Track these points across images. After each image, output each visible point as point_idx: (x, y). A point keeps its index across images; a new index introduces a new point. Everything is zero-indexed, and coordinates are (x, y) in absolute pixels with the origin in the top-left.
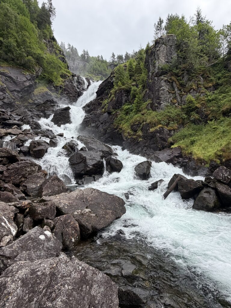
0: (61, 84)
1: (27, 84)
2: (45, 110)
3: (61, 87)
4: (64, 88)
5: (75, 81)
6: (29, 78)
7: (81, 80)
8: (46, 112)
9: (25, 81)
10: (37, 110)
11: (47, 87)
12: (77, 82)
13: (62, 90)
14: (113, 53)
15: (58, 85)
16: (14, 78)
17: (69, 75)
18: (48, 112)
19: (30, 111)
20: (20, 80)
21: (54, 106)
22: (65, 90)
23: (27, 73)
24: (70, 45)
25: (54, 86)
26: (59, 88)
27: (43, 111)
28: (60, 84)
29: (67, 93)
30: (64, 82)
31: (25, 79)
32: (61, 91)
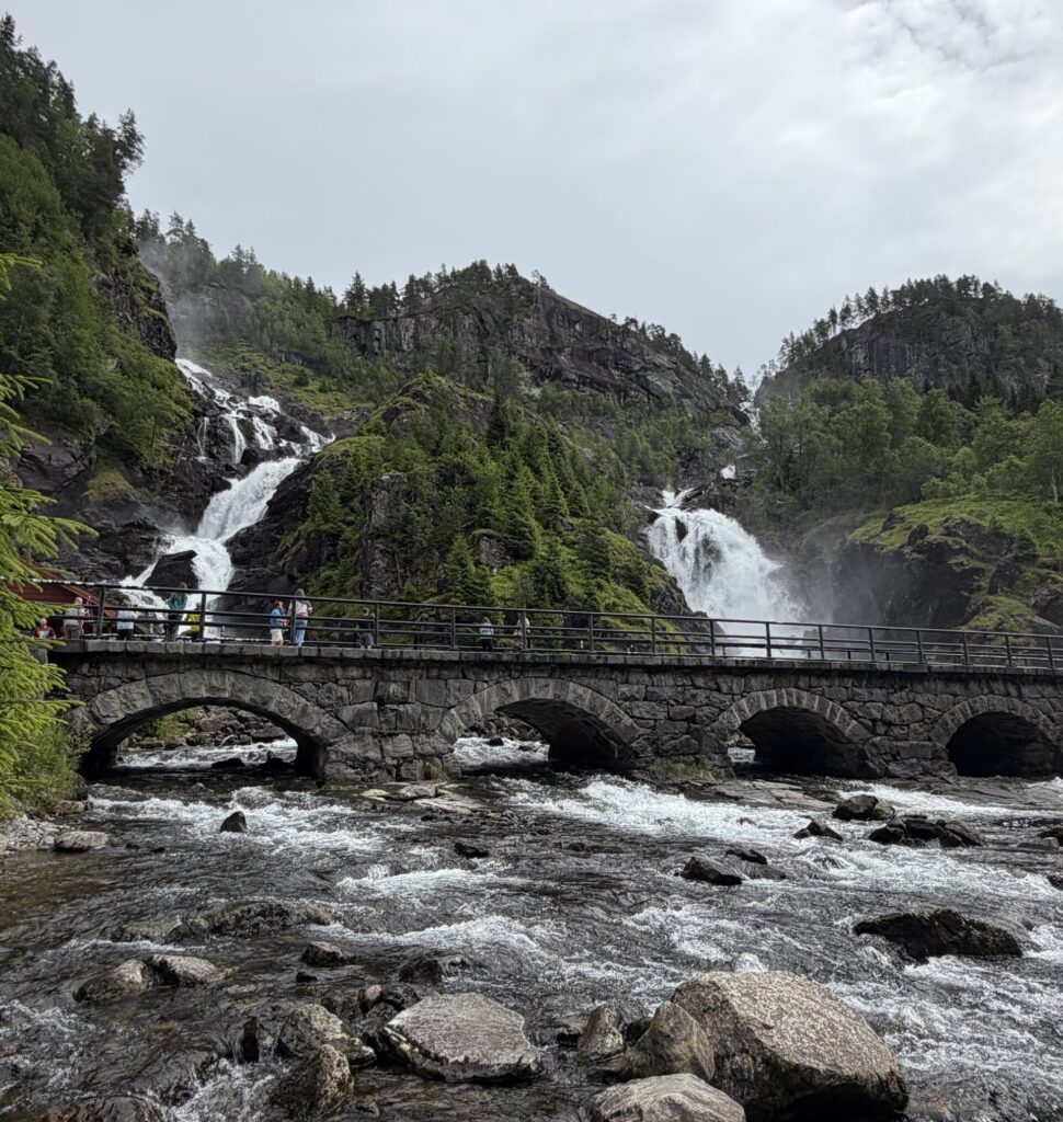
0: (165, 463)
1: (74, 471)
2: (126, 552)
3: (162, 472)
4: (172, 474)
5: (202, 431)
6: (77, 456)
7: (224, 429)
8: (129, 557)
9: (68, 466)
10: (103, 551)
11: (121, 471)
12: (209, 433)
13: (167, 482)
14: (358, 277)
15: (155, 465)
16: (43, 459)
17: (185, 413)
18: (136, 561)
19: (87, 554)
20: (55, 464)
21: (151, 540)
22: (175, 480)
23: (76, 441)
24: (178, 220)
25: (142, 469)
26: (157, 474)
27: (122, 556)
28: (161, 461)
29: (180, 490)
30: (172, 456)
31: (68, 459)
32: (163, 482)
